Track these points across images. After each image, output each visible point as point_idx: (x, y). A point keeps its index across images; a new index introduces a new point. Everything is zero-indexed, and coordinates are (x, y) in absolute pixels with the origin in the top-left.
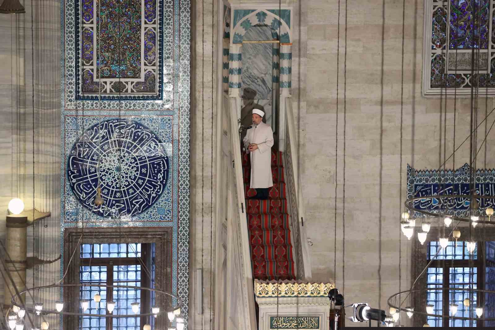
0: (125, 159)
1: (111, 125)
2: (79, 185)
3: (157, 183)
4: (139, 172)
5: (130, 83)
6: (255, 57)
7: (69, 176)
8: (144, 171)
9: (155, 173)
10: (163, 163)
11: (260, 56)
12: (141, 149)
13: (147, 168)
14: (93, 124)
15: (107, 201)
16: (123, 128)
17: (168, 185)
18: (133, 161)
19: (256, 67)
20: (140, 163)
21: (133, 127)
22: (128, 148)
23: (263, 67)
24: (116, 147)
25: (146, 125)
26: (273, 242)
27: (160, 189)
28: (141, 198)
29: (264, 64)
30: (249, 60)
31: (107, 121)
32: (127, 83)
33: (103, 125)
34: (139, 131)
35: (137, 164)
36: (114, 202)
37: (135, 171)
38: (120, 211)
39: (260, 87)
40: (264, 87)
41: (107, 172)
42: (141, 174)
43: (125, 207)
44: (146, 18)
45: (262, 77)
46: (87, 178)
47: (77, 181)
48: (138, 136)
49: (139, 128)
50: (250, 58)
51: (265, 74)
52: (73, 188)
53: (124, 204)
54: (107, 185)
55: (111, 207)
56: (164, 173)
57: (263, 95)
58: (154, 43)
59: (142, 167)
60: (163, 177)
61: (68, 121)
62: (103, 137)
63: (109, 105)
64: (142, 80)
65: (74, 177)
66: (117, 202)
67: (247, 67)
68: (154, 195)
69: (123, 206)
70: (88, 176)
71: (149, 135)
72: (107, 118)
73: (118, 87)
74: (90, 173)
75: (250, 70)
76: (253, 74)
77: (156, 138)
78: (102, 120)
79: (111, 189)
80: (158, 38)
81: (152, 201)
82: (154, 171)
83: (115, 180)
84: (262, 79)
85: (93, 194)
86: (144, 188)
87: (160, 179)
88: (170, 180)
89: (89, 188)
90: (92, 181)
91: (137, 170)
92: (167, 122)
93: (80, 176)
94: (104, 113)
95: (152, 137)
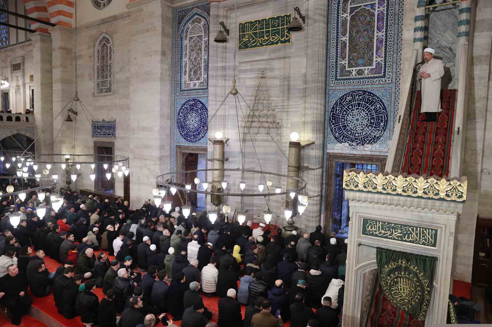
0: (361, 114)
1: (354, 94)
2: (335, 129)
3: (380, 128)
4: (369, 122)
5: (366, 70)
6: (444, 32)
7: (330, 123)
8: (372, 121)
9: (379, 122)
10: (384, 117)
11: (449, 31)
12: (371, 108)
13: (374, 119)
14: (344, 94)
15: (350, 138)
16: (360, 95)
17: (387, 130)
18: (366, 115)
19: (445, 39)
20: (370, 116)
21: (367, 95)
22: (363, 107)
23: (451, 39)
24: (356, 107)
25: (374, 93)
26: (434, 154)
27: (382, 132)
28: (370, 137)
29: (451, 37)
30: (439, 35)
31: (352, 92)
32: (365, 69)
33: (349, 94)
34: (370, 97)
35: (368, 117)
36: (354, 139)
37: (367, 121)
38: (357, 144)
39: (448, 54)
40: (451, 54)
41: (351, 122)
42: (371, 123)
43: (360, 142)
44: (377, 30)
45: (449, 46)
46: (340, 125)
47: (334, 126)
48: (370, 100)
49: (370, 95)
50: (440, 34)
51: (452, 44)
52: (332, 131)
53: (360, 140)
54: (351, 129)
55: (352, 142)
56: (384, 122)
57: (450, 59)
58: (382, 45)
59: (371, 119)
60: (384, 125)
61: (331, 93)
62: (349, 101)
63: (353, 83)
64: (374, 67)
65: (333, 124)
66: (356, 139)
67: (438, 40)
68: (378, 136)
69: (359, 141)
70: (340, 124)
71: (376, 100)
72: (352, 90)
73: (360, 72)
74: (341, 122)
75: (440, 43)
76: (442, 45)
77: (381, 101)
78: (349, 91)
79: (353, 131)
80: (384, 41)
81: (377, 139)
82: (379, 121)
83: (355, 126)
84: (449, 48)
85: (343, 134)
86: (372, 131)
87: (382, 126)
88: (388, 127)
89: (341, 131)
90: (343, 127)
91: (368, 121)
92: (387, 91)
93: (336, 123)
94: (351, 87)
95: (378, 100)
